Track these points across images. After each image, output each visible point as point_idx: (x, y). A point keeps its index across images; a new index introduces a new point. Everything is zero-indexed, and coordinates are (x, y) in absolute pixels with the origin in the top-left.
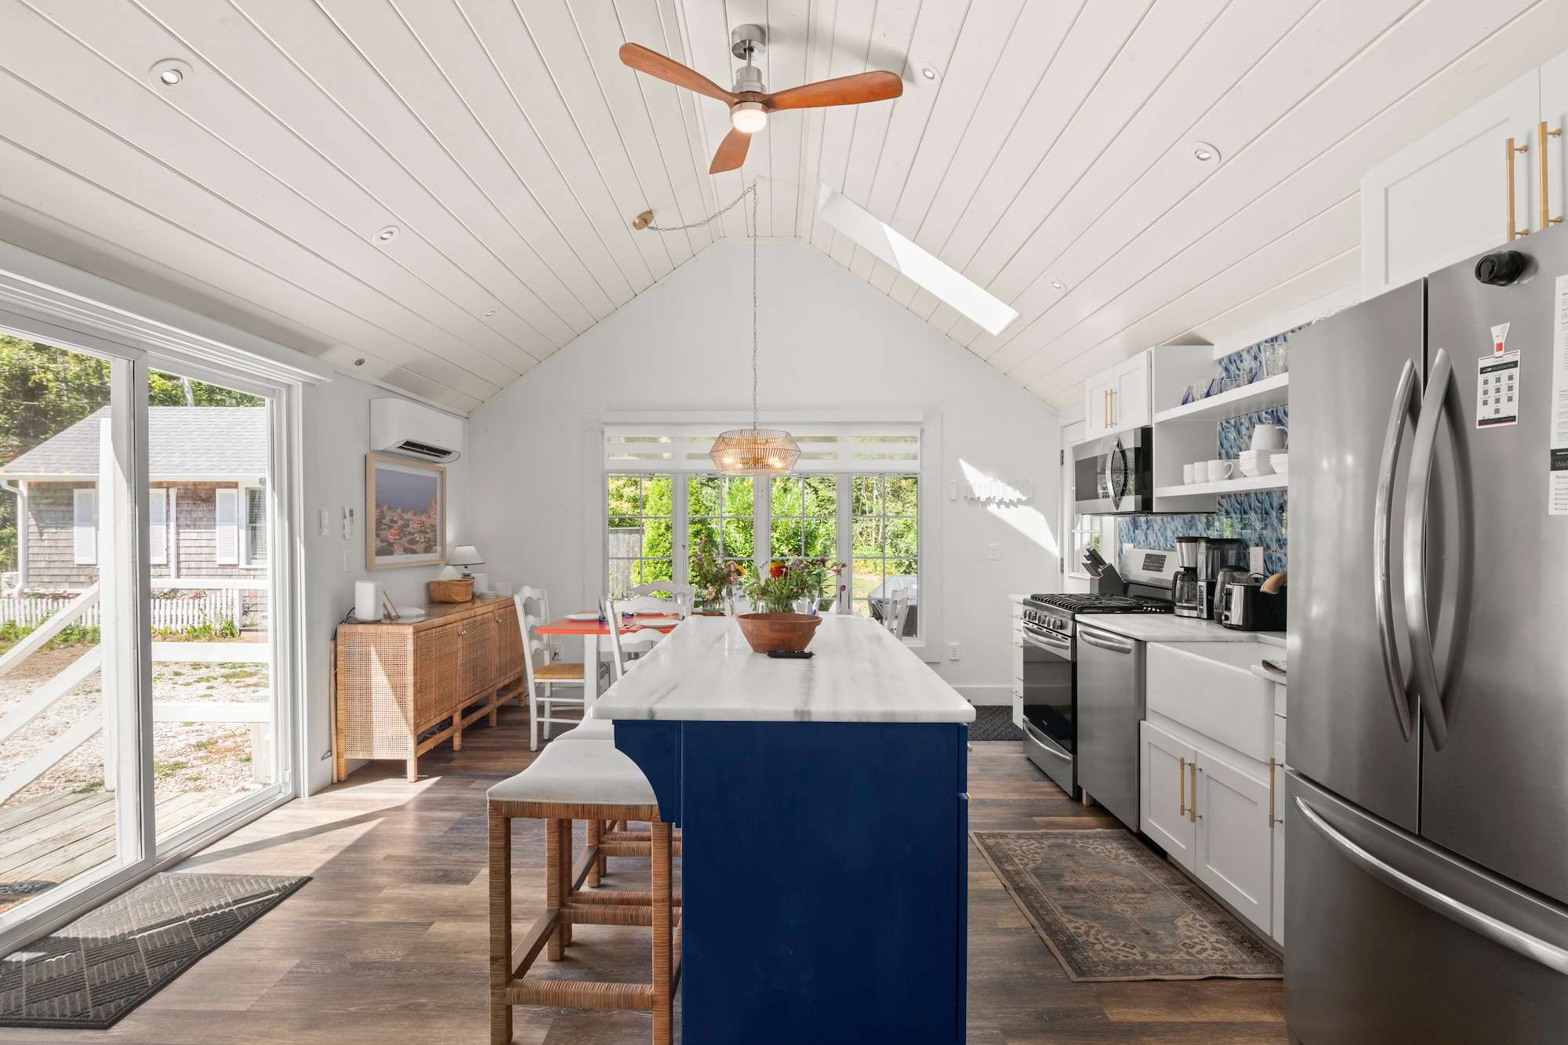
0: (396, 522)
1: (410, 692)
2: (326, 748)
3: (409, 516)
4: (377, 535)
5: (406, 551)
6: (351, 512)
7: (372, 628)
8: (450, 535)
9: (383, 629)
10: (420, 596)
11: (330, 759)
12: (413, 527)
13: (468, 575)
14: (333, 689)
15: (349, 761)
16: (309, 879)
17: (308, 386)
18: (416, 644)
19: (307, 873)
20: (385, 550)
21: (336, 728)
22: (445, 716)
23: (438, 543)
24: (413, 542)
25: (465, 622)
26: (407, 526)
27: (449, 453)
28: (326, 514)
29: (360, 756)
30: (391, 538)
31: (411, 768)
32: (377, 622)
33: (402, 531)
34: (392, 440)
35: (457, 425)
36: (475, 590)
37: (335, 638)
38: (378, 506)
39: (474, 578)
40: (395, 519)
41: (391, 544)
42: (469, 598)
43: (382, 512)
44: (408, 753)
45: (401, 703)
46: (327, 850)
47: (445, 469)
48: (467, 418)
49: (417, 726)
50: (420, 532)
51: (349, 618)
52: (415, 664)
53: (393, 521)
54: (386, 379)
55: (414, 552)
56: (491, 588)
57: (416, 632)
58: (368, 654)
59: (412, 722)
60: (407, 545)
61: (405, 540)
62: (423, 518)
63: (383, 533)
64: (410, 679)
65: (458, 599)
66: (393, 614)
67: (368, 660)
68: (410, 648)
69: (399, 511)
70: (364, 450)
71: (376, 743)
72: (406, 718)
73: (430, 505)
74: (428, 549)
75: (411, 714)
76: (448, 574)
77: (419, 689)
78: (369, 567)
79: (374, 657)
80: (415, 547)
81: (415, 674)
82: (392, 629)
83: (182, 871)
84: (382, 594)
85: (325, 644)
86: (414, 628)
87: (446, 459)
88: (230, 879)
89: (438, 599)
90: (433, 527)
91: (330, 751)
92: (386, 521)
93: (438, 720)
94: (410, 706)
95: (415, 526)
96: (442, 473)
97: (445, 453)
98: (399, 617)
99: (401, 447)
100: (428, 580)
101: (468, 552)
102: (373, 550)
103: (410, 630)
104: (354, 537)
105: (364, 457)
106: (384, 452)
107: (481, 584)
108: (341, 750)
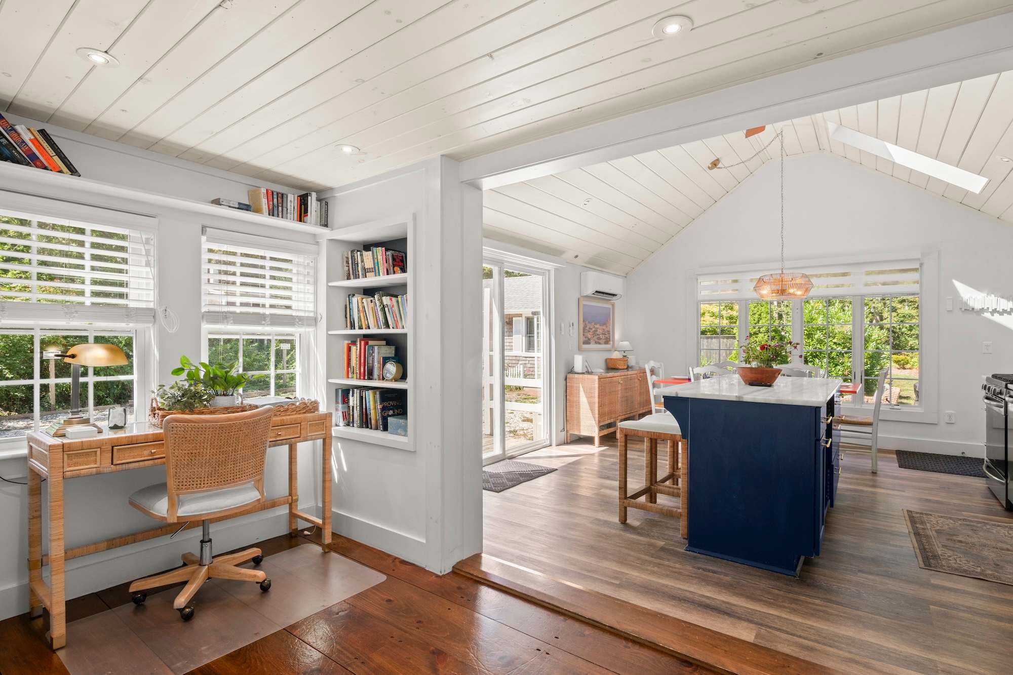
0: (592, 329)
1: (597, 405)
2: (562, 428)
3: (597, 326)
4: (583, 335)
5: (596, 343)
6: (573, 324)
7: (581, 375)
8: (617, 336)
9: (586, 376)
10: (603, 365)
11: (564, 432)
12: (599, 331)
13: (625, 356)
14: (565, 402)
15: (571, 434)
16: (557, 470)
17: (555, 269)
18: (599, 384)
19: (555, 468)
20: (587, 342)
21: (566, 420)
22: (612, 420)
23: (611, 340)
24: (599, 339)
25: (622, 377)
26: (597, 331)
27: (616, 295)
28: (563, 325)
29: (576, 433)
30: (589, 336)
31: (597, 440)
32: (583, 373)
33: (595, 333)
34: (590, 291)
35: (620, 281)
36: (629, 364)
37: (566, 379)
38: (584, 321)
39: (628, 358)
40: (591, 327)
41: (589, 339)
42: (625, 367)
43: (585, 324)
44: (595, 433)
45: (592, 410)
46: (562, 463)
47: (614, 303)
48: (625, 277)
49: (599, 422)
50: (603, 334)
51: (571, 371)
52: (599, 393)
53: (590, 328)
54: (589, 263)
55: (600, 343)
56: (637, 363)
57: (600, 379)
58: (579, 387)
59: (597, 419)
60: (596, 340)
61: (595, 338)
62: (604, 327)
63: (586, 334)
64: (597, 400)
65: (620, 367)
66: (590, 371)
67: (579, 390)
68: (597, 385)
69: (593, 324)
70: (578, 296)
71: (582, 428)
72: (594, 418)
73: (607, 321)
74: (607, 342)
75: (597, 416)
76: (616, 355)
77: (601, 405)
78: (580, 350)
79: (581, 389)
80: (600, 341)
81: (599, 398)
82: (589, 376)
83: (514, 460)
84: (585, 361)
85: (563, 382)
86: (599, 376)
87: (614, 298)
88: (529, 465)
89: (611, 366)
90: (608, 331)
91: (564, 429)
92: (587, 328)
93: (609, 421)
94: (597, 412)
95: (601, 331)
96: (613, 305)
97: (614, 295)
98: (592, 372)
99: (593, 294)
100: (606, 358)
101: (625, 344)
102: (582, 341)
103: (596, 378)
104: (573, 335)
105: (577, 300)
106: (587, 297)
107: (632, 361)
108: (568, 429)
